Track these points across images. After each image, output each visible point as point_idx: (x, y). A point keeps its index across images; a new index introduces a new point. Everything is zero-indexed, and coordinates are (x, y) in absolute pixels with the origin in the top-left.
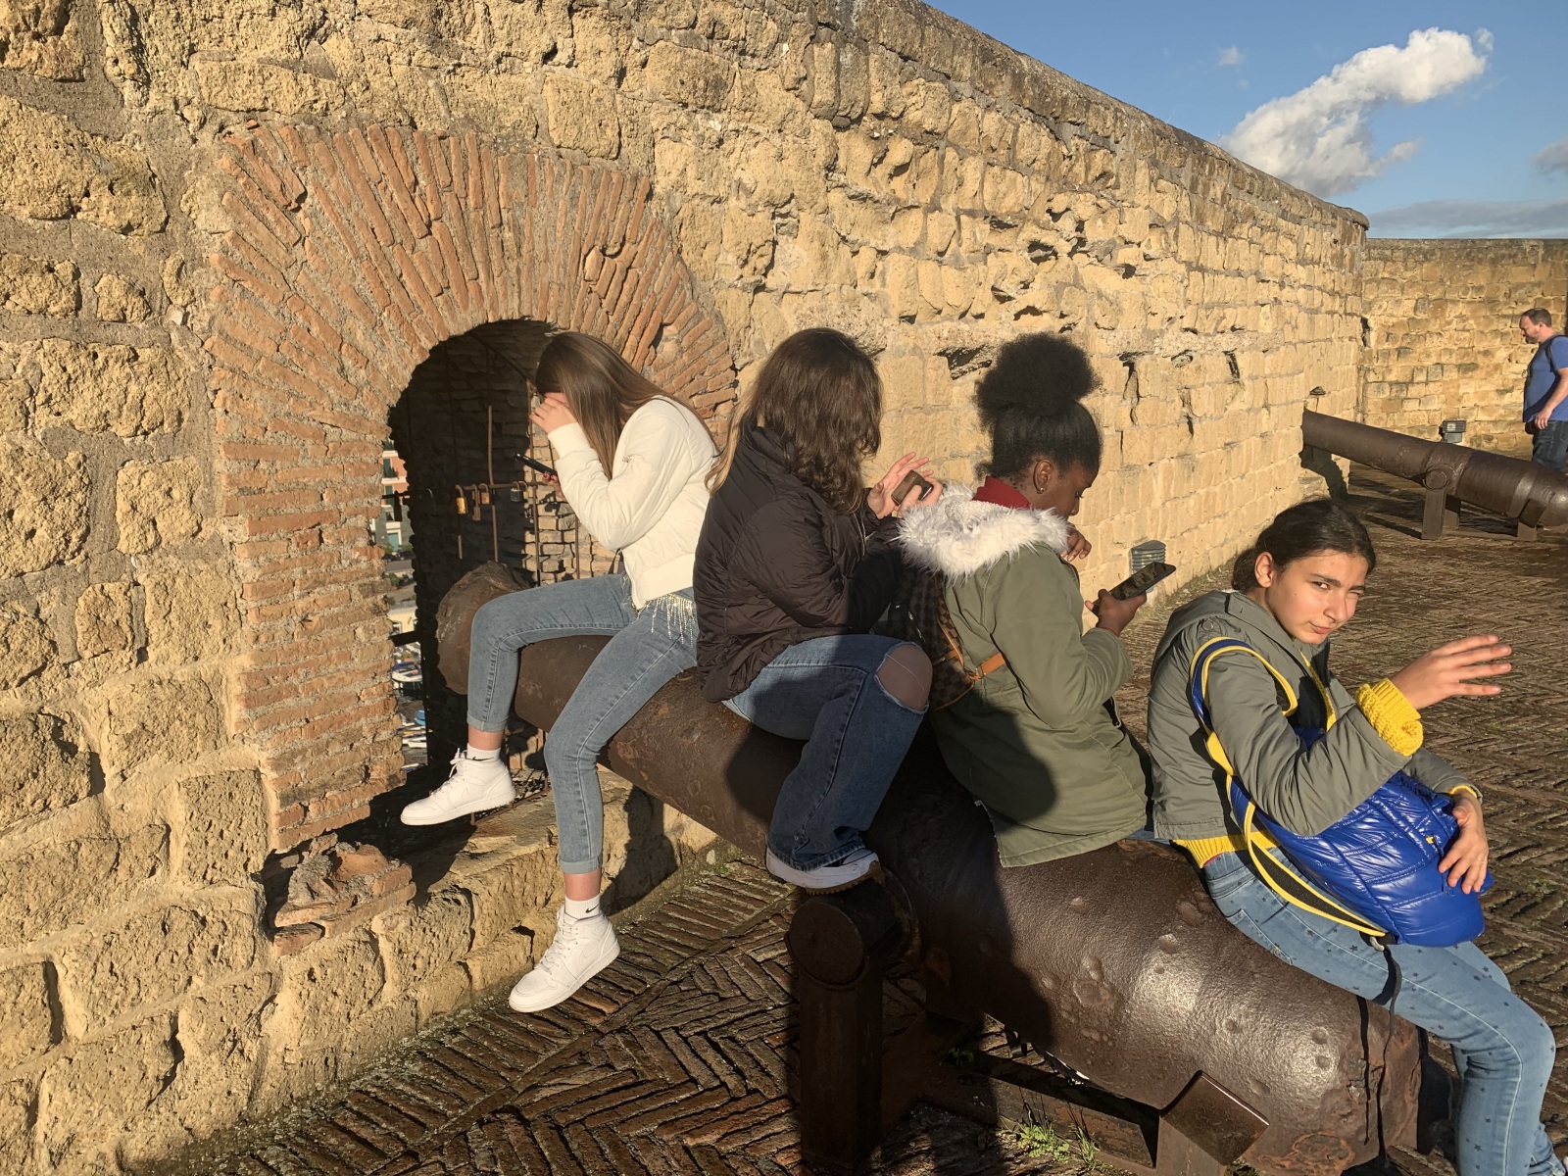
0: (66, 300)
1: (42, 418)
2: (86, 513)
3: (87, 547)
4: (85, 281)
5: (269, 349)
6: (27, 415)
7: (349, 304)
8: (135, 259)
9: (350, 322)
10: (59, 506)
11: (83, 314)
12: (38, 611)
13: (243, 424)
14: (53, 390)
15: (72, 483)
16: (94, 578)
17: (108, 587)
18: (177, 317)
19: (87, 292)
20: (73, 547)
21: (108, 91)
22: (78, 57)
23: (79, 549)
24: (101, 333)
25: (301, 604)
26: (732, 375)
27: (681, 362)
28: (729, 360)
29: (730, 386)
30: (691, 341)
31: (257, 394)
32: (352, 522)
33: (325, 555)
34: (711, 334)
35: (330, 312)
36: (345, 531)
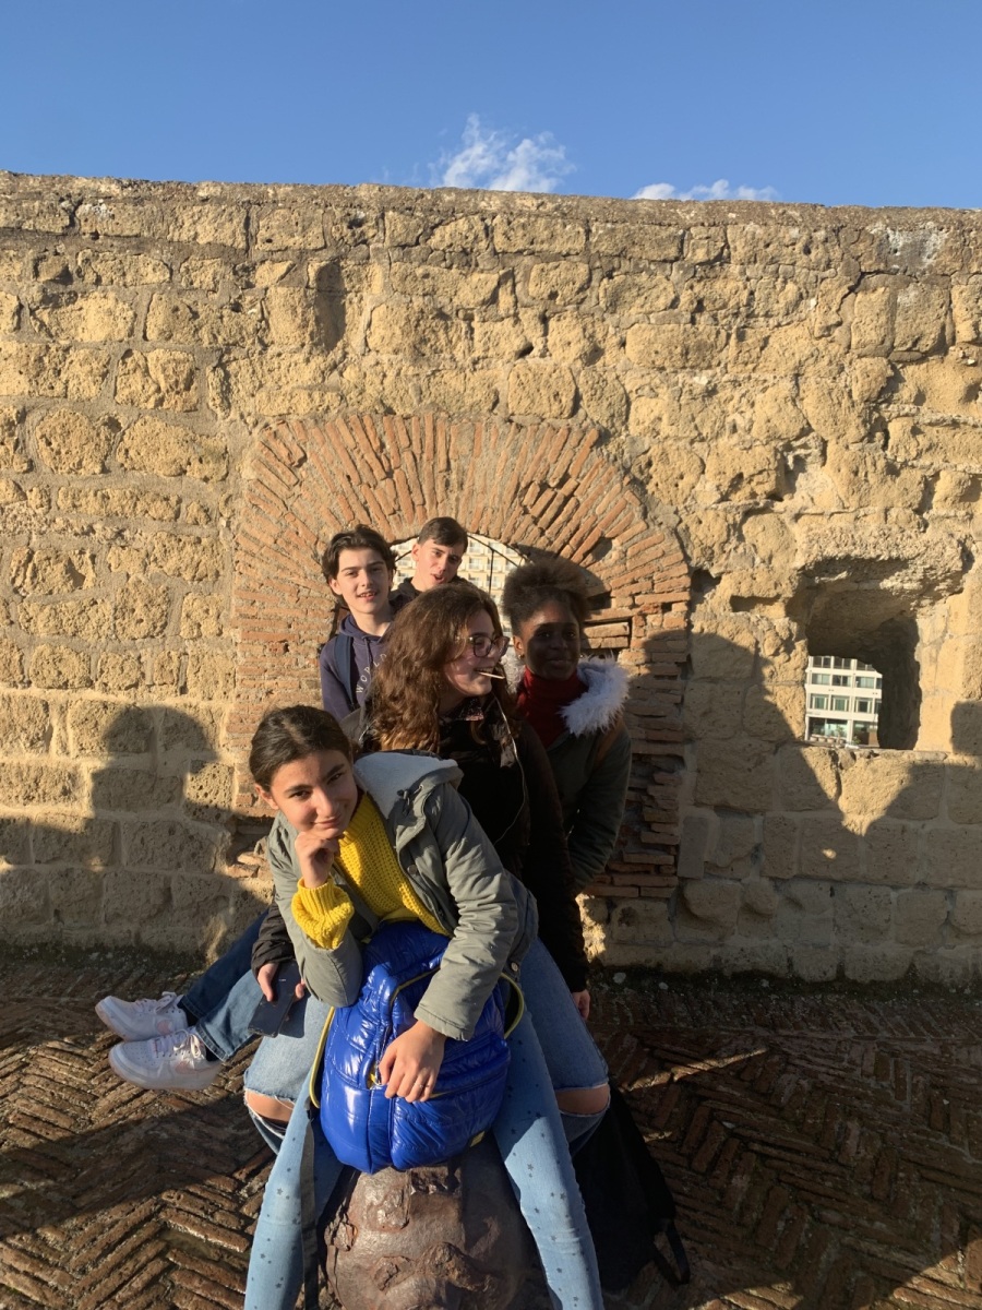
0: (171, 514)
1: (152, 567)
2: (165, 615)
3: (165, 631)
4: (183, 505)
5: (270, 542)
6: (146, 566)
7: (326, 518)
8: (209, 495)
9: (325, 529)
10: (154, 609)
11: (179, 521)
12: (140, 657)
13: (248, 580)
14: (158, 555)
15: (159, 600)
16: (167, 647)
17: (173, 653)
18: (223, 522)
19: (183, 510)
20: (158, 629)
21: (209, 414)
22: (195, 400)
23: (161, 632)
24: (186, 530)
25: (268, 684)
26: (686, 581)
27: (622, 567)
28: (684, 569)
29: (685, 589)
30: (636, 551)
31: (258, 565)
32: (308, 643)
33: (286, 659)
34: (662, 547)
35: (312, 523)
36: (301, 648)
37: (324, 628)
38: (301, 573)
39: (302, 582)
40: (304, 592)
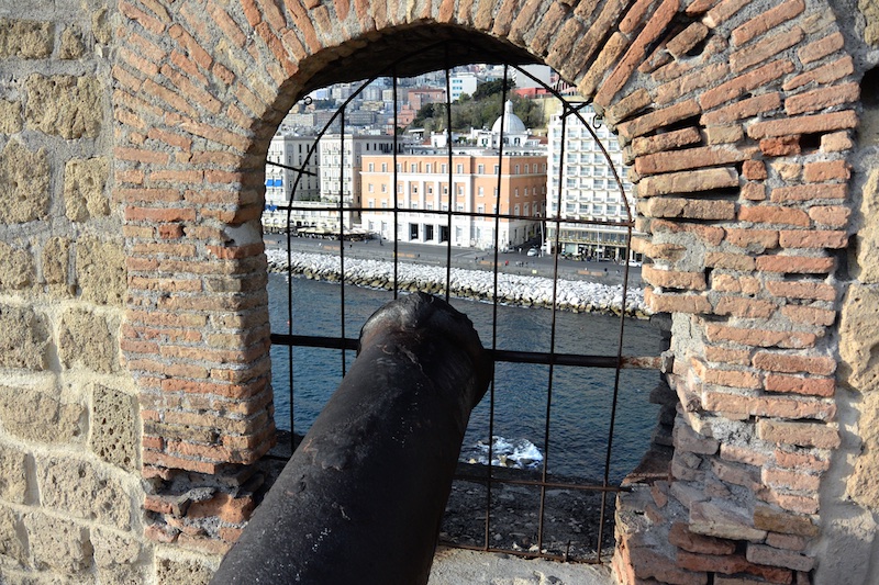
2: (47, 188)
3: (50, 211)
4: (56, 34)
6: (21, 123)
10: (34, 181)
11: (52, 57)
12: (29, 246)
13: (130, 132)
15: (39, 169)
16: (54, 233)
17: (60, 240)
18: (99, 51)
19: (56, 40)
20: (42, 208)
23: (46, 212)
24: (60, 68)
25: (163, 283)
26: (850, 89)
27: (721, 67)
28: (844, 65)
29: (847, 106)
30: (747, 34)
31: (140, 109)
32: (209, 222)
33: (183, 247)
34: (801, 23)
35: (205, 36)
36: (200, 230)
37: (226, 198)
38: (193, 114)
39: (195, 128)
40: (199, 145)
